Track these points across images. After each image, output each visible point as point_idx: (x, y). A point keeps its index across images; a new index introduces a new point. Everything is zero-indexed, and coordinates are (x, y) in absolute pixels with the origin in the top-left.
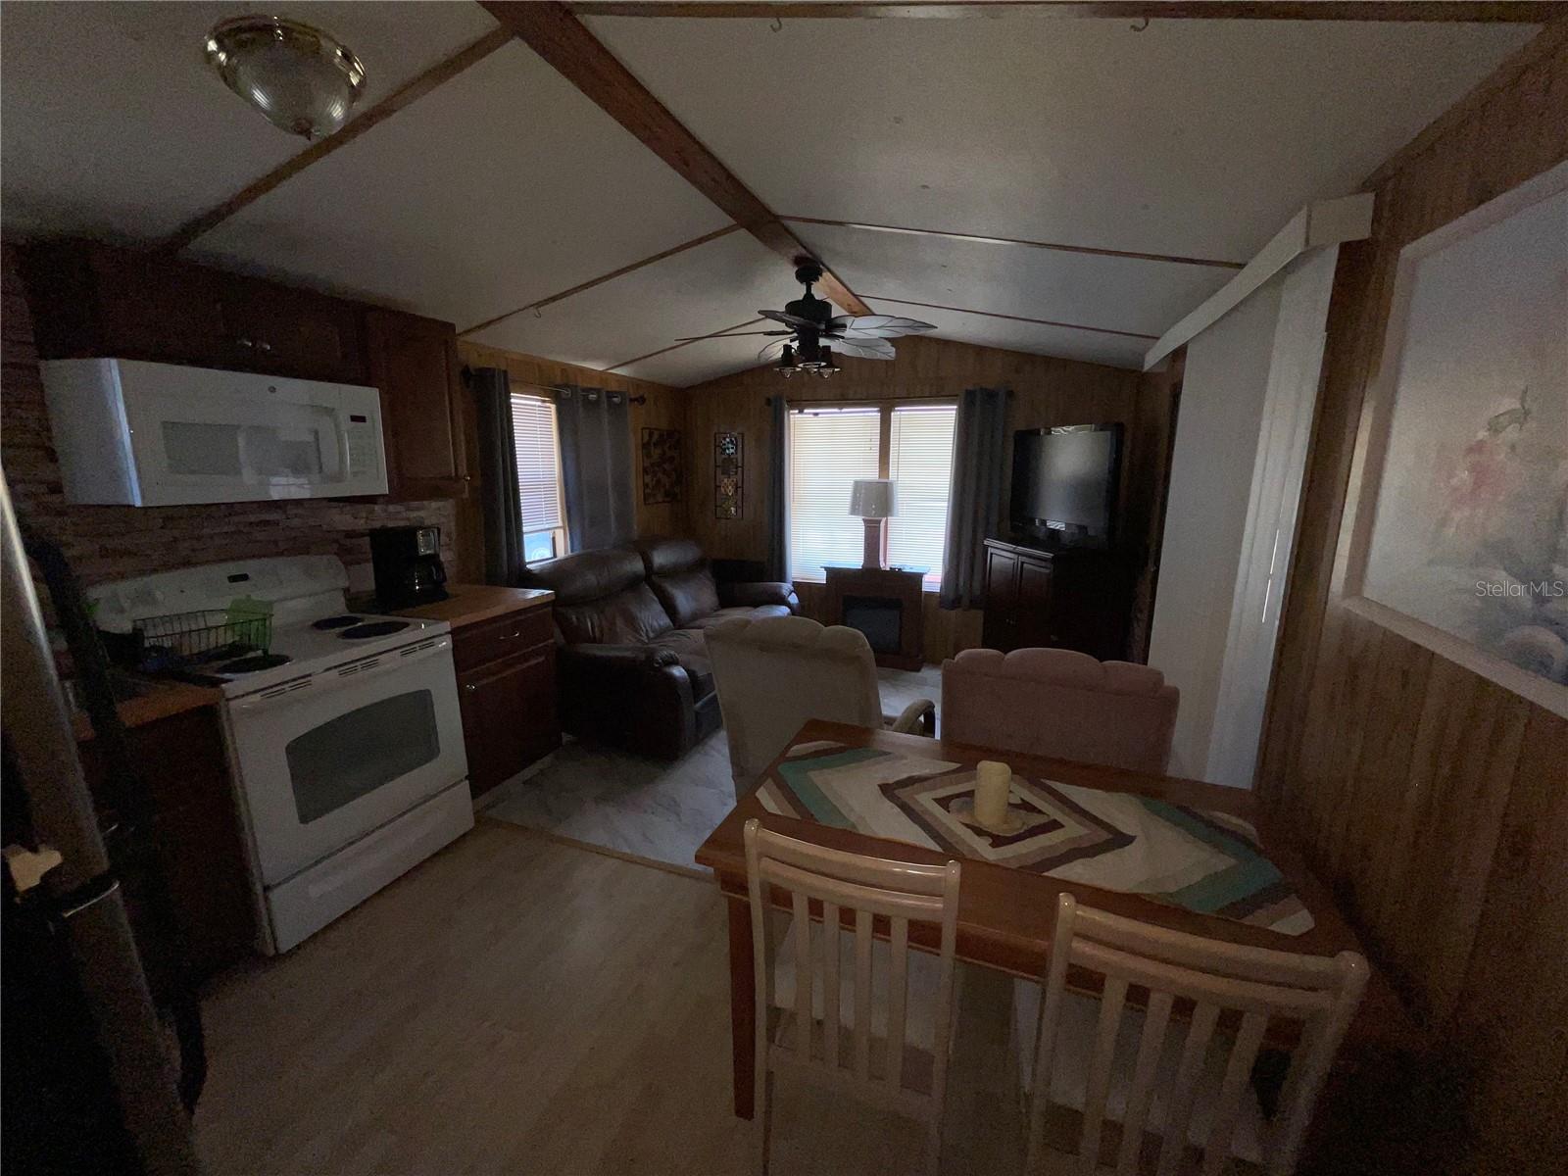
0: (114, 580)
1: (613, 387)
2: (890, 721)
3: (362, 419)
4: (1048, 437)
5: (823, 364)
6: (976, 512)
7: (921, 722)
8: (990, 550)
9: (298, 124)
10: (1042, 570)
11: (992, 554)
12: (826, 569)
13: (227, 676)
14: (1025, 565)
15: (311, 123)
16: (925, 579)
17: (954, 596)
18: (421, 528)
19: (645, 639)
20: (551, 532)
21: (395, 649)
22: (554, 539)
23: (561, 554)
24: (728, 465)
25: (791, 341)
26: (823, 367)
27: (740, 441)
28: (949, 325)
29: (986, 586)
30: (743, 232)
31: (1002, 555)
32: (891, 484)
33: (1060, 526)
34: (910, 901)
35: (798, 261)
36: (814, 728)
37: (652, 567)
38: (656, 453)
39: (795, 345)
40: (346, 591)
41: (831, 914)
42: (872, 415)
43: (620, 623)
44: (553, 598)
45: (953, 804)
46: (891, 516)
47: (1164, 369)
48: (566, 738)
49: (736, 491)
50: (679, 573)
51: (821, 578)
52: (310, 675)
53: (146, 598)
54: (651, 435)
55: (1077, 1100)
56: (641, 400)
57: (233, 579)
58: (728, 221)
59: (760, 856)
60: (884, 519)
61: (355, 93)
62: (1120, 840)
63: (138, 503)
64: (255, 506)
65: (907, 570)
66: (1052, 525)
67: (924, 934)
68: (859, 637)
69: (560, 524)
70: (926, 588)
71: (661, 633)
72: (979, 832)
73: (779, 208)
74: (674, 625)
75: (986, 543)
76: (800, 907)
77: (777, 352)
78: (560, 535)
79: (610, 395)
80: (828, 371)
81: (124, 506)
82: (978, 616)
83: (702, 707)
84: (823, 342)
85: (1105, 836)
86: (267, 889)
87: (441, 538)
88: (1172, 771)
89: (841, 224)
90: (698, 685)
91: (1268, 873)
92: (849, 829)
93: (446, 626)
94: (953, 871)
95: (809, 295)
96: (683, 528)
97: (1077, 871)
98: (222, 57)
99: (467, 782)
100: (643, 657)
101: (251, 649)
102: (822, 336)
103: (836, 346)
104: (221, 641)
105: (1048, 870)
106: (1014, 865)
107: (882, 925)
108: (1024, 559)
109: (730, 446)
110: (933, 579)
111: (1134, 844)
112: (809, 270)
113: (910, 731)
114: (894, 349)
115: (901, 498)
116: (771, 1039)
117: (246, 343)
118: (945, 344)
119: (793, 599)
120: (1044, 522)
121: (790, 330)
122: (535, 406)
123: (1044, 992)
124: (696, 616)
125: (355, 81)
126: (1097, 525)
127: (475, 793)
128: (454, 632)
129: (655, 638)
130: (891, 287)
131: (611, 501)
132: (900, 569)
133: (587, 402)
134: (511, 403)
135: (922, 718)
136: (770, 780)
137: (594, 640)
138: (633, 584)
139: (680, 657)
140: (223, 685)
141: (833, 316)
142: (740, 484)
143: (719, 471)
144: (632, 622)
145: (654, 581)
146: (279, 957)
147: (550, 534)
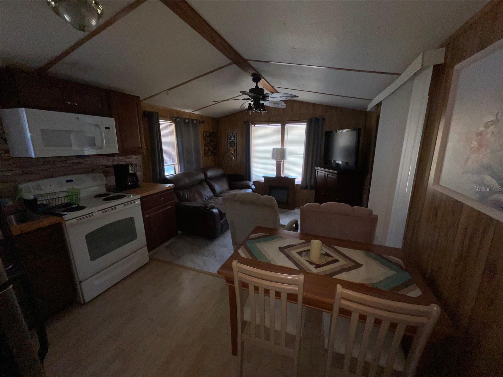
0: (28, 182)
1: (194, 118)
2: (284, 226)
3: (109, 128)
4: (336, 133)
5: (262, 109)
6: (312, 159)
7: (294, 227)
8: (317, 170)
9: (80, 27)
10: (334, 177)
11: (317, 172)
12: (264, 177)
13: (65, 213)
14: (328, 175)
15: (84, 26)
16: (296, 180)
17: (305, 186)
18: (130, 164)
19: (205, 200)
20: (174, 165)
21: (121, 204)
22: (175, 167)
23: (177, 173)
24: (232, 143)
25: (251, 102)
26: (262, 110)
27: (235, 135)
28: (303, 97)
29: (316, 182)
30: (234, 65)
31: (321, 172)
32: (285, 149)
33: (340, 162)
34: (288, 287)
35: (253, 75)
36: (258, 229)
37: (207, 177)
38: (208, 139)
39: (252, 103)
40: (106, 185)
41: (261, 291)
42: (279, 126)
43: (196, 195)
44: (174, 187)
45: (303, 254)
46: (285, 159)
47: (374, 111)
48: (179, 232)
49: (234, 152)
50: (217, 179)
51: (262, 180)
52: (93, 213)
53: (39, 188)
54: (206, 133)
55: (342, 351)
56: (203, 122)
57: (67, 181)
58: (229, 61)
59: (238, 272)
60: (283, 161)
61: (100, 16)
62: (357, 266)
63: (34, 157)
64: (74, 157)
65: (290, 177)
66: (337, 162)
67: (292, 297)
68: (273, 199)
69: (177, 163)
70: (296, 183)
71: (210, 198)
72: (311, 263)
73: (246, 57)
74: (214, 195)
75: (316, 168)
76: (251, 288)
77: (247, 106)
78: (177, 166)
79: (193, 121)
80: (263, 112)
81: (29, 157)
82: (313, 192)
83: (223, 222)
84: (262, 102)
85: (353, 264)
86: (80, 282)
87: (137, 168)
88: (375, 242)
89: (267, 62)
90: (222, 215)
91: (407, 276)
92: (268, 262)
93: (139, 196)
94: (301, 277)
95: (257, 86)
96: (217, 165)
97: (343, 276)
98: (53, 3)
99: (146, 247)
100: (204, 206)
101: (73, 204)
102: (261, 100)
103: (266, 103)
104: (63, 202)
105: (333, 276)
106: (322, 274)
107: (278, 294)
108: (328, 173)
109: (232, 137)
110: (299, 180)
111: (362, 267)
112: (257, 78)
113: (290, 230)
114: (285, 105)
115: (288, 154)
116: (243, 331)
117: (69, 103)
118: (302, 103)
119: (253, 187)
120: (335, 161)
121: (251, 98)
122: (167, 124)
123: (332, 316)
124: (221, 193)
125: (99, 12)
126: (352, 162)
127: (149, 250)
128: (141, 198)
129: (208, 200)
130: (285, 84)
131: (193, 155)
132: (288, 177)
133: (185, 123)
134: (159, 123)
135: (294, 225)
136: (243, 247)
137: (188, 201)
138: (201, 182)
139: (216, 206)
140: (63, 216)
141: (265, 93)
142: (236, 150)
143: (229, 145)
144: (201, 195)
145: (207, 181)
146: (85, 304)
147: (173, 166)
